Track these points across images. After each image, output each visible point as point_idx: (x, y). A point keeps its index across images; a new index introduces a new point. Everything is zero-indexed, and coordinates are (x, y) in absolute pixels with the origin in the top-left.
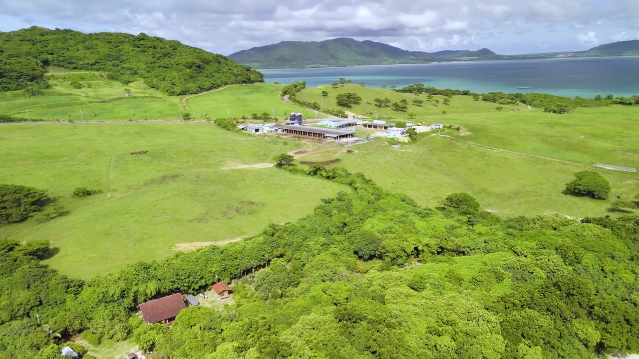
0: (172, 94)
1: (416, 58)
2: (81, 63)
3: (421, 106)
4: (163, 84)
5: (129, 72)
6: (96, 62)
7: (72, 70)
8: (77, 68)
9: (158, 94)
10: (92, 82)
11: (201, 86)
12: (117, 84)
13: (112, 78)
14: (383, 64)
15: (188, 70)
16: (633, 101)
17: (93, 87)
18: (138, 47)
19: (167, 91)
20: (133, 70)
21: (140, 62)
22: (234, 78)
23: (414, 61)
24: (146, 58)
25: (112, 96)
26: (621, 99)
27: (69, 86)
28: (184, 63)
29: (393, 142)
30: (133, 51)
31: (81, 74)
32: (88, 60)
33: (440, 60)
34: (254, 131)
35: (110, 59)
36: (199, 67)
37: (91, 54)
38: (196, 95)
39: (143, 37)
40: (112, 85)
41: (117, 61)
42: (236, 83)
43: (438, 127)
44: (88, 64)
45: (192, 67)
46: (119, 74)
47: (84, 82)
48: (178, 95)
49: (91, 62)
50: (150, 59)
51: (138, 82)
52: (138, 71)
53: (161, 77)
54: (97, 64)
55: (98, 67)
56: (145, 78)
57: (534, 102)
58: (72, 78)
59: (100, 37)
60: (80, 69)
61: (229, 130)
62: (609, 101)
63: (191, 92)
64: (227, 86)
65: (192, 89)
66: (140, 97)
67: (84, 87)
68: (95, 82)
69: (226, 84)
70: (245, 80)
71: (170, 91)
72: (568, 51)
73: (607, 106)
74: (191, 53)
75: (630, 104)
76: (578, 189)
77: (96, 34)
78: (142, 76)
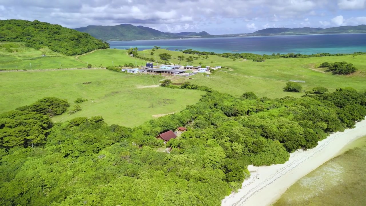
0: (69, 55)
1: (168, 36)
2: (7, 37)
3: (197, 60)
4: (62, 50)
5: (38, 43)
6: (17, 37)
7: (2, 42)
8: (5, 41)
9: (59, 54)
10: (18, 48)
11: (83, 50)
12: (32, 49)
13: (28, 46)
14: (151, 39)
15: (72, 42)
16: (288, 56)
17: (19, 51)
18: (37, 28)
19: (65, 53)
20: (40, 41)
21: (43, 37)
22: (97, 46)
23: (168, 38)
24: (46, 35)
25: (33, 56)
26: (283, 55)
27: (5, 51)
28: (69, 38)
29: (205, 74)
30: (35, 30)
31: (9, 44)
32: (11, 35)
33: (182, 38)
34: (132, 72)
35: (24, 35)
36: (77, 39)
37: (12, 32)
38: (81, 55)
39: (37, 22)
40: (30, 50)
41: (29, 36)
42: (99, 49)
43: (219, 68)
44: (12, 38)
45: (74, 40)
46: (32, 44)
47: (13, 49)
48: (72, 55)
49: (14, 37)
50: (47, 35)
51: (45, 49)
52: (43, 42)
53: (59, 45)
54: (17, 38)
55: (18, 40)
56: (48, 46)
57: (247, 57)
58: (5, 46)
59: (11, 22)
60: (7, 41)
61: (118, 72)
62: (278, 56)
63: (78, 54)
64: (95, 50)
65: (78, 52)
66: (52, 57)
67: (14, 51)
68: (19, 48)
69: (94, 49)
70: (103, 47)
71: (67, 53)
72: (244, 33)
73: (278, 58)
74: (70, 32)
75: (287, 57)
76: (290, 88)
77: (9, 21)
78: (46, 45)
